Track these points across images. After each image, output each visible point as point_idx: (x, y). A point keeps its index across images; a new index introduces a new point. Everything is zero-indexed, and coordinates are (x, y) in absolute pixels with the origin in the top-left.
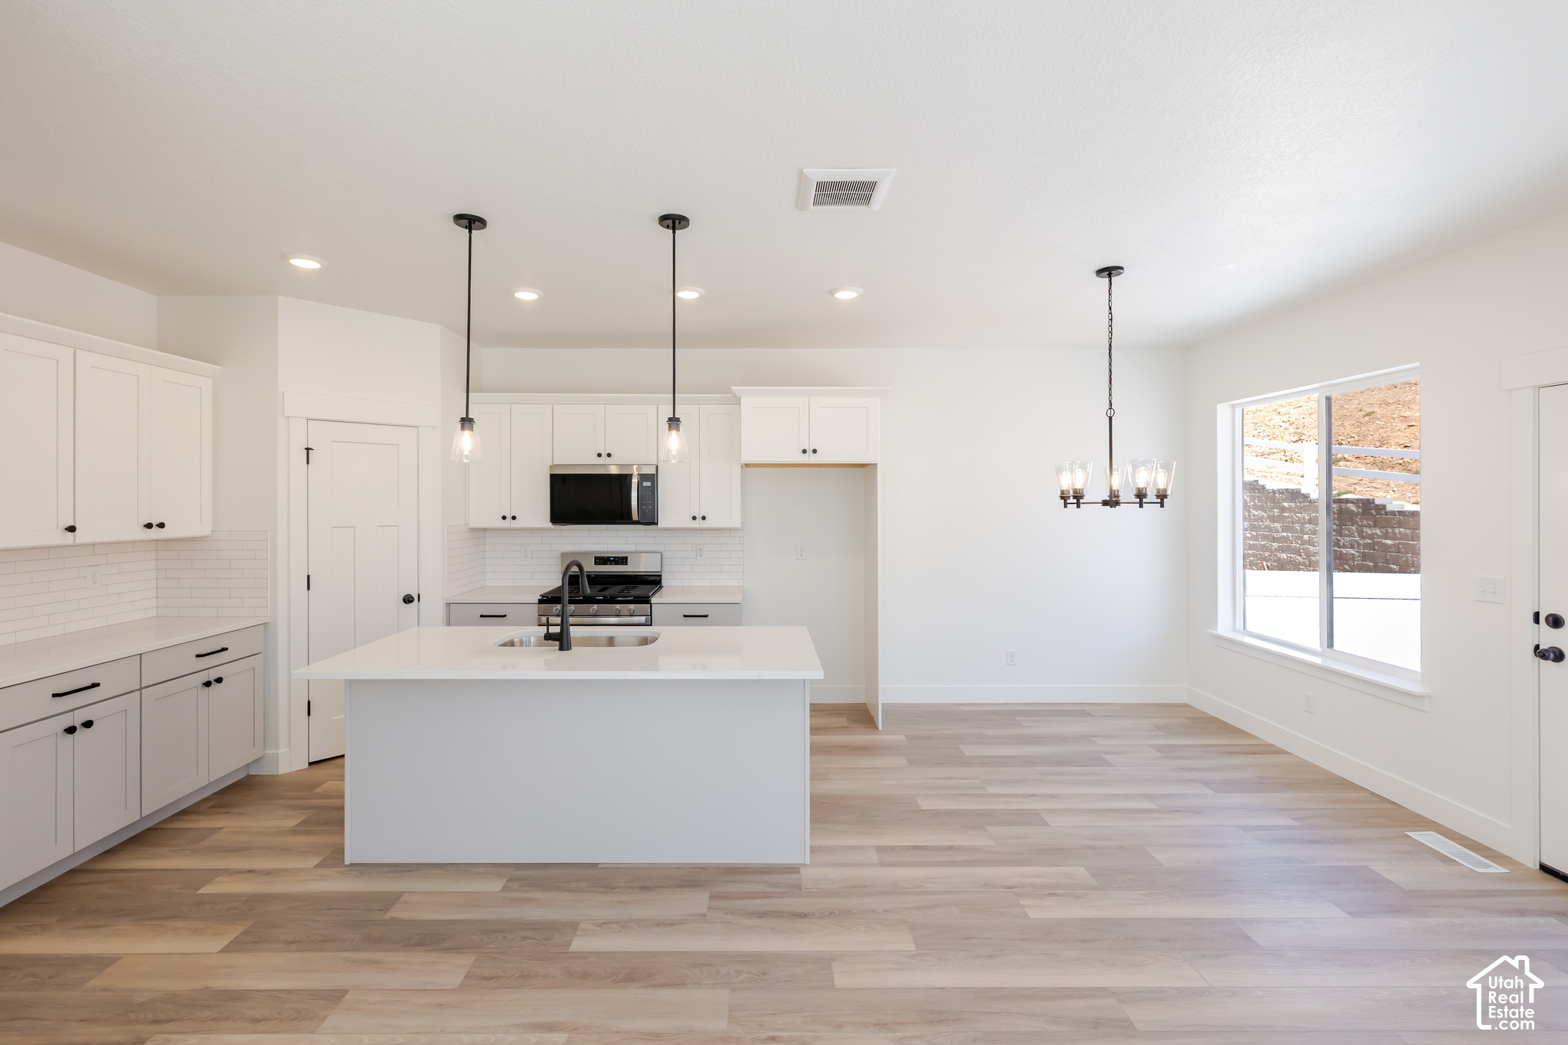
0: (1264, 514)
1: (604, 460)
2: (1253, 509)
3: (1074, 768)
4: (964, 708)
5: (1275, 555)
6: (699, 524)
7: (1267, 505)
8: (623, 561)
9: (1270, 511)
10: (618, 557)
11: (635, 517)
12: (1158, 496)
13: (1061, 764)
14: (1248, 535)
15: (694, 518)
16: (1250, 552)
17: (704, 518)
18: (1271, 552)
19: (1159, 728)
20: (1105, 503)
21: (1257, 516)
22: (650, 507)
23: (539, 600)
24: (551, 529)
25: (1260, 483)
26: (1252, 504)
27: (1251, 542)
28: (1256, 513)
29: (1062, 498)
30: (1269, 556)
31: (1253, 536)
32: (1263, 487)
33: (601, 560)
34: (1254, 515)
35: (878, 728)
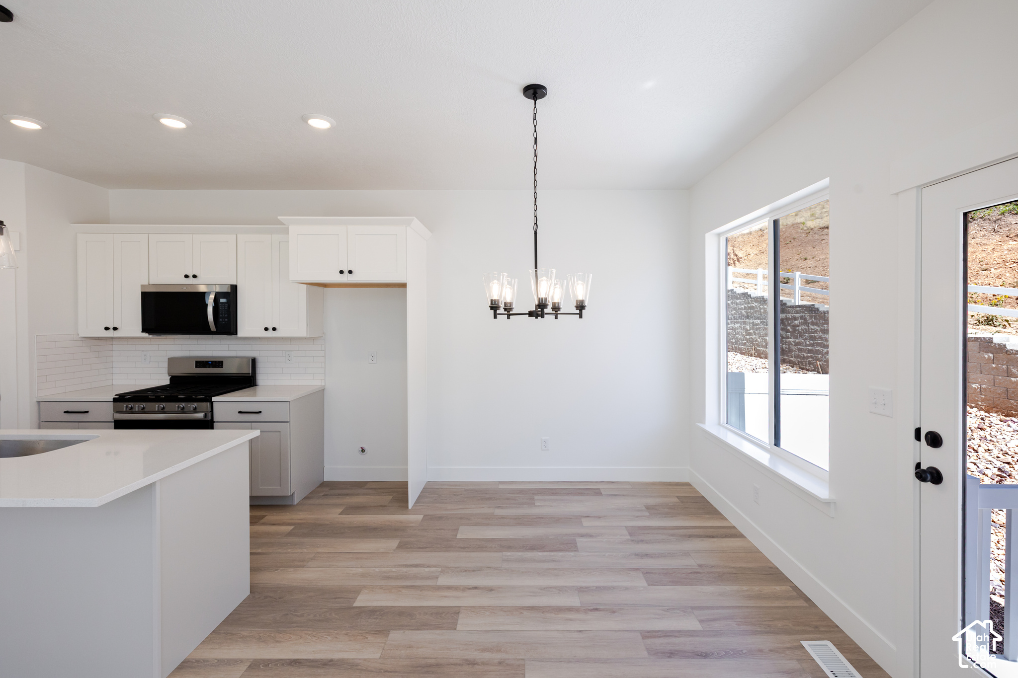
0: (818, 328)
1: (191, 281)
2: (811, 325)
3: (540, 554)
4: (501, 487)
5: (825, 357)
6: (270, 334)
7: (820, 322)
8: (219, 364)
9: (822, 326)
10: (216, 361)
11: (213, 327)
12: (577, 307)
13: (533, 548)
14: (808, 343)
15: (266, 329)
16: (809, 355)
17: (274, 329)
18: (822, 355)
19: (648, 508)
20: (531, 314)
21: (814, 329)
22: (226, 320)
23: (114, 399)
24: (143, 338)
25: (816, 306)
26: (810, 321)
27: (810, 348)
28: (813, 327)
29: (492, 308)
30: (821, 357)
31: (811, 344)
32: (818, 309)
33: (200, 364)
34: (812, 329)
35: (408, 507)
